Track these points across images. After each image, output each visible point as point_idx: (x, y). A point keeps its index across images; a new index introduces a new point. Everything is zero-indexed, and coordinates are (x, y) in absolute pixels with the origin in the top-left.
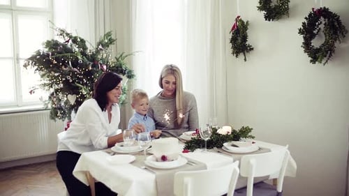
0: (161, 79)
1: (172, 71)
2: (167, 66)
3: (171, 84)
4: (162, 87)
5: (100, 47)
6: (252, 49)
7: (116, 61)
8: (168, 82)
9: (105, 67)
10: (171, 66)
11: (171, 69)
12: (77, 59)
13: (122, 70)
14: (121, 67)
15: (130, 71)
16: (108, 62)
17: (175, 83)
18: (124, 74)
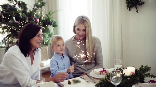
0: (75, 27)
1: (83, 21)
2: (79, 17)
3: (81, 31)
4: (75, 33)
5: (36, 7)
6: (143, 3)
7: (46, 16)
8: (79, 30)
9: (38, 20)
10: (82, 17)
11: (82, 19)
12: (19, 15)
13: (50, 22)
14: (49, 20)
15: (55, 23)
16: (41, 17)
17: (85, 30)
18: (51, 24)
